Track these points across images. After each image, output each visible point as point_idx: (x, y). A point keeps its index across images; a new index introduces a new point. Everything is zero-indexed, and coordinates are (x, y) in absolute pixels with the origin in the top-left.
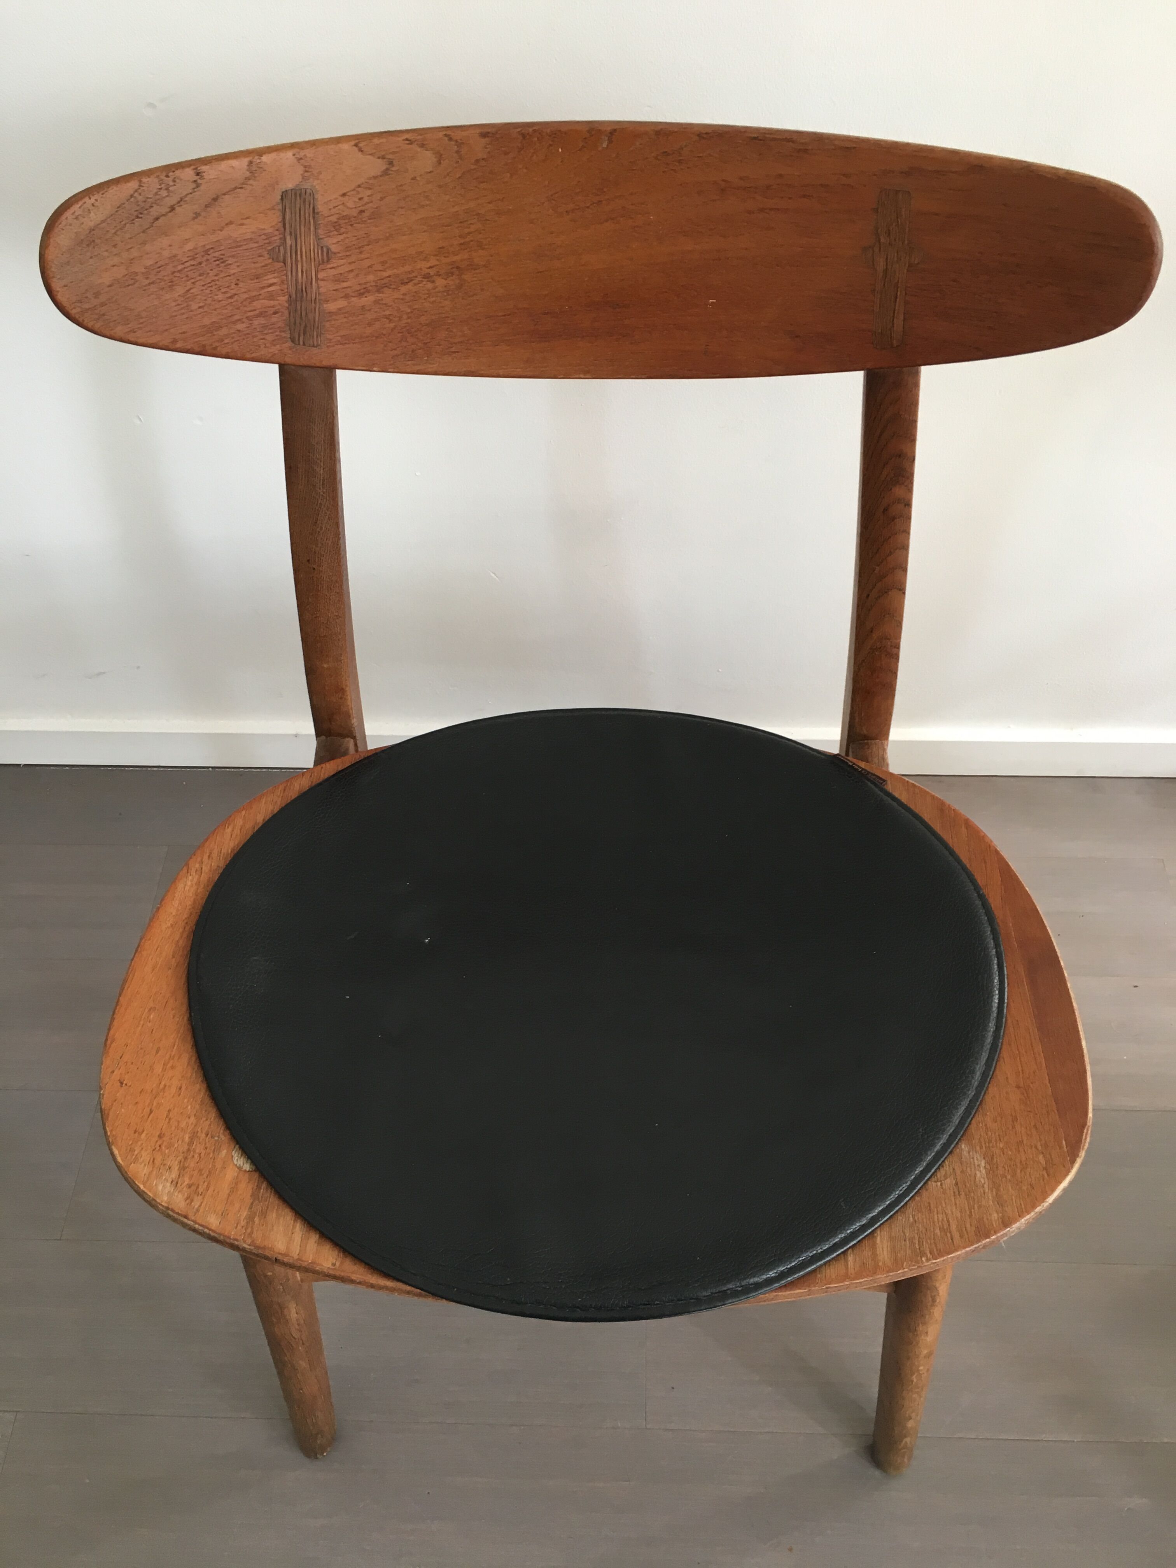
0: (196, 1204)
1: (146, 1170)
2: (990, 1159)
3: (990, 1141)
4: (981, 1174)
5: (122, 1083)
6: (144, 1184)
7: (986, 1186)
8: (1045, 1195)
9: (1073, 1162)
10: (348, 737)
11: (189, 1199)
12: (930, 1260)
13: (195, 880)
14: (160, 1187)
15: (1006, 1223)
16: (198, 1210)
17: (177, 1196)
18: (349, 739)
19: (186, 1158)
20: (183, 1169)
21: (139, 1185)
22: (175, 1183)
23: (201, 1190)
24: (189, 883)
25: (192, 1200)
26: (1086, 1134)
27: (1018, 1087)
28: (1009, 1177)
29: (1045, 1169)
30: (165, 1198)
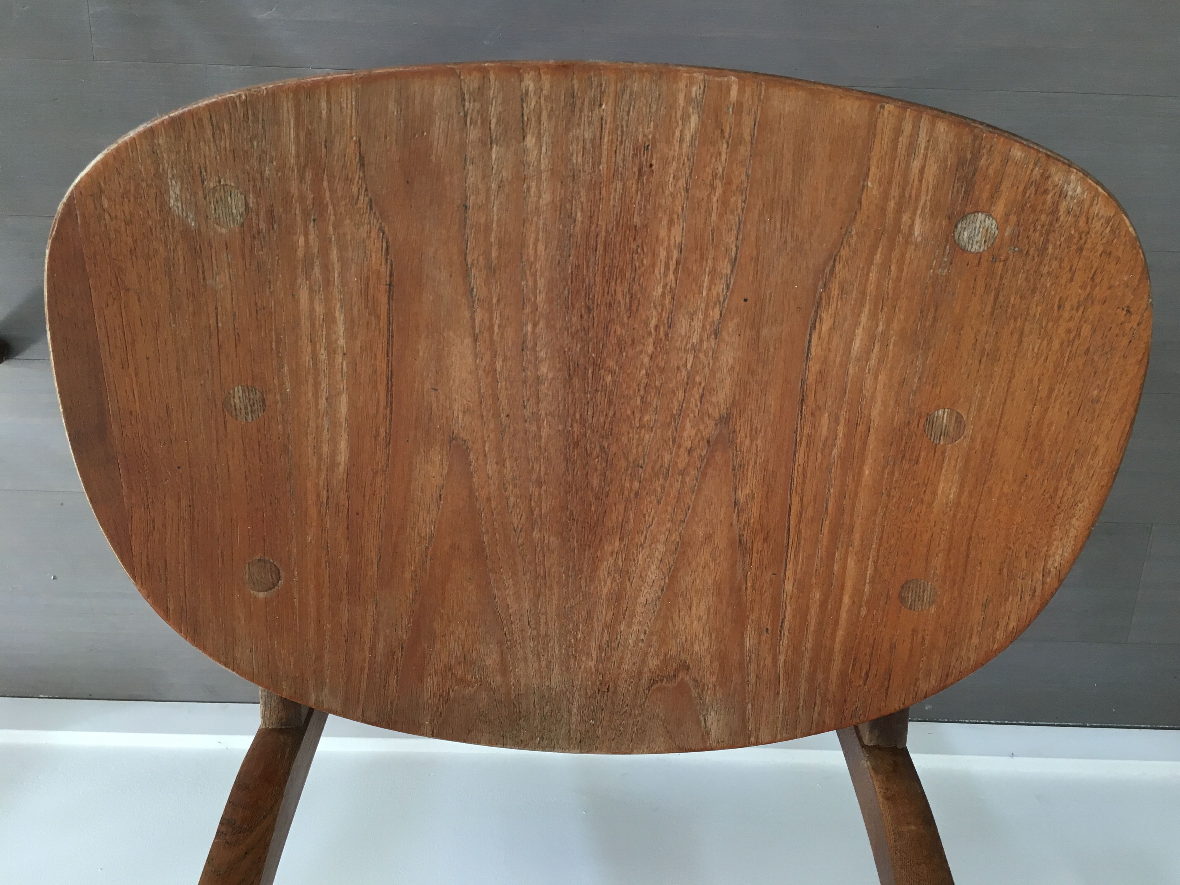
0: (1037, 171)
1: (1096, 209)
2: (164, 208)
3: (162, 228)
4: (175, 190)
5: (1128, 311)
6: (1097, 193)
7: (170, 176)
8: (104, 162)
9: (71, 198)
10: (871, 747)
11: (1046, 177)
12: (237, 97)
13: (1050, 562)
14: (1079, 190)
15: (151, 132)
16: (1035, 164)
17: (1059, 180)
18: (870, 745)
19: (1051, 224)
20: (1054, 211)
21: (1104, 192)
22: (1062, 194)
23: (1033, 189)
24: (1058, 557)
25: (1042, 175)
26: (53, 229)
27: (128, 290)
28: (144, 185)
29: (102, 191)
30: (1073, 177)
